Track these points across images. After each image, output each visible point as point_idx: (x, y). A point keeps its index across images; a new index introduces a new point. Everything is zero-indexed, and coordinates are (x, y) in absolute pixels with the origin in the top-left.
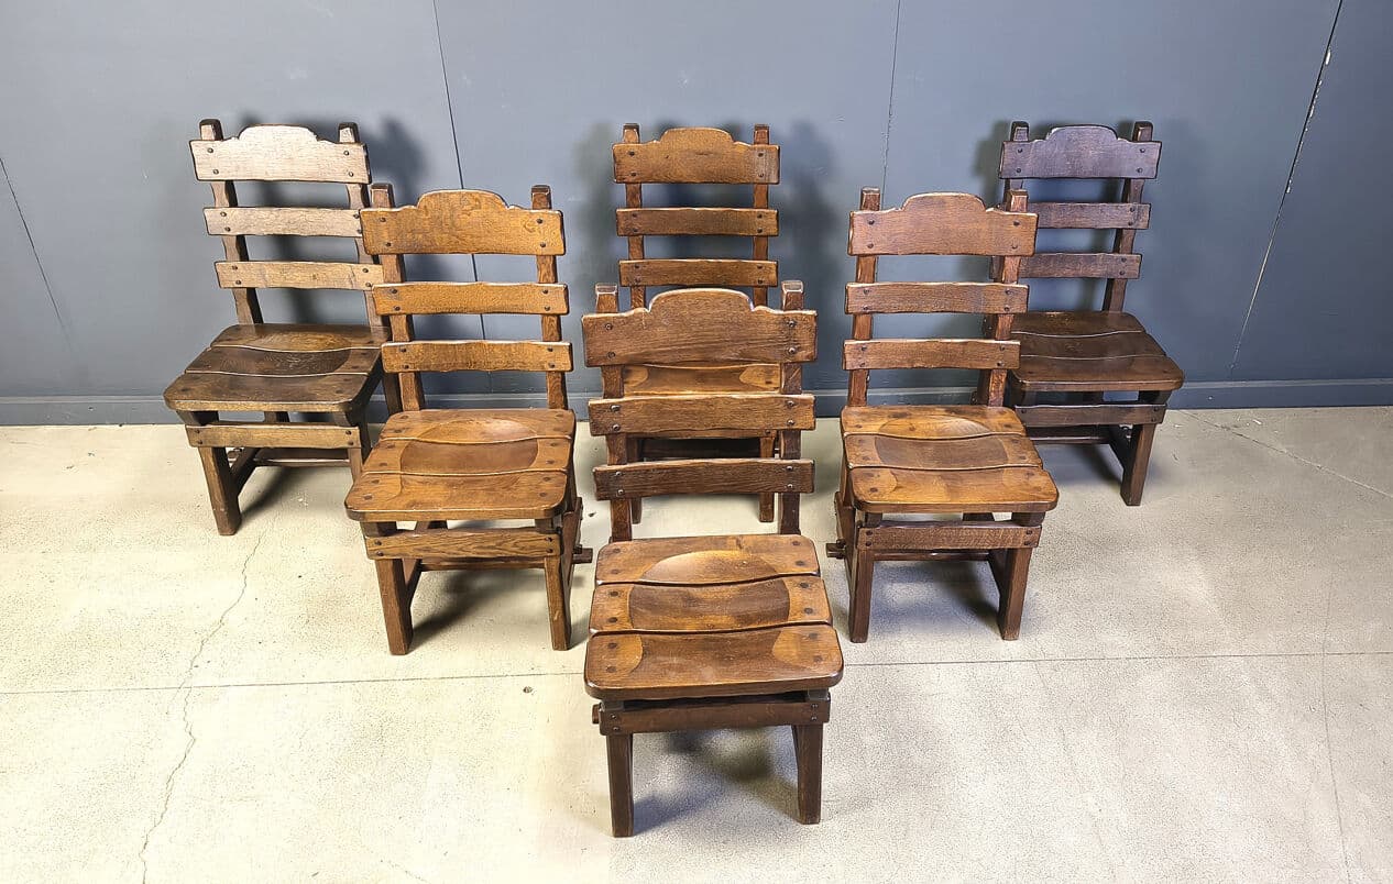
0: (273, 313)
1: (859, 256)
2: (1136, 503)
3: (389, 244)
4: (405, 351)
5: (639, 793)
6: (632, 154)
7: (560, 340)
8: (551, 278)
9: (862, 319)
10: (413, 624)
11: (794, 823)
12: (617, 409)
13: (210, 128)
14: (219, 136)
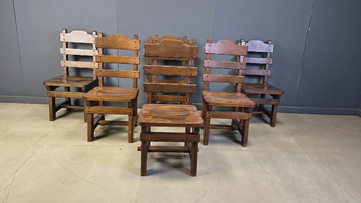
0: (72, 73)
1: (207, 53)
2: (274, 126)
3: (101, 46)
4: (101, 71)
5: (148, 168)
6: (156, 41)
7: (137, 71)
8: (136, 55)
9: (207, 69)
10: (94, 137)
11: (189, 176)
12: (150, 68)
13: (65, 30)
14: (66, 32)
